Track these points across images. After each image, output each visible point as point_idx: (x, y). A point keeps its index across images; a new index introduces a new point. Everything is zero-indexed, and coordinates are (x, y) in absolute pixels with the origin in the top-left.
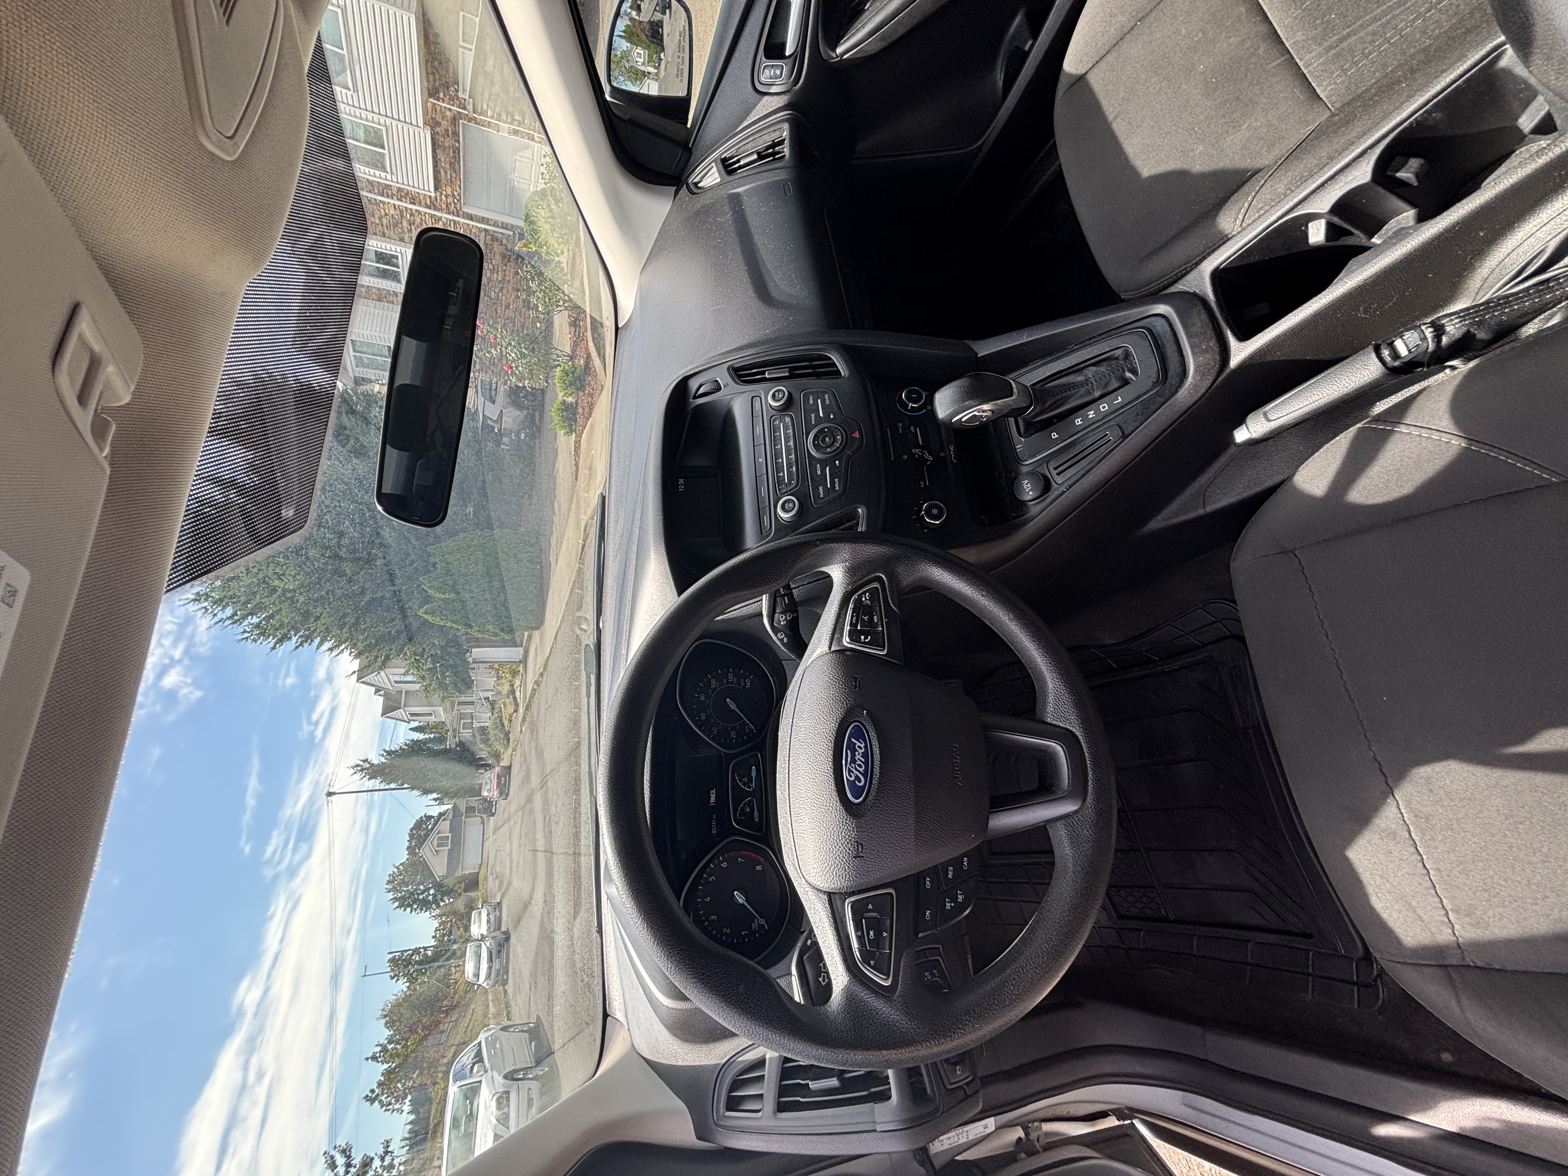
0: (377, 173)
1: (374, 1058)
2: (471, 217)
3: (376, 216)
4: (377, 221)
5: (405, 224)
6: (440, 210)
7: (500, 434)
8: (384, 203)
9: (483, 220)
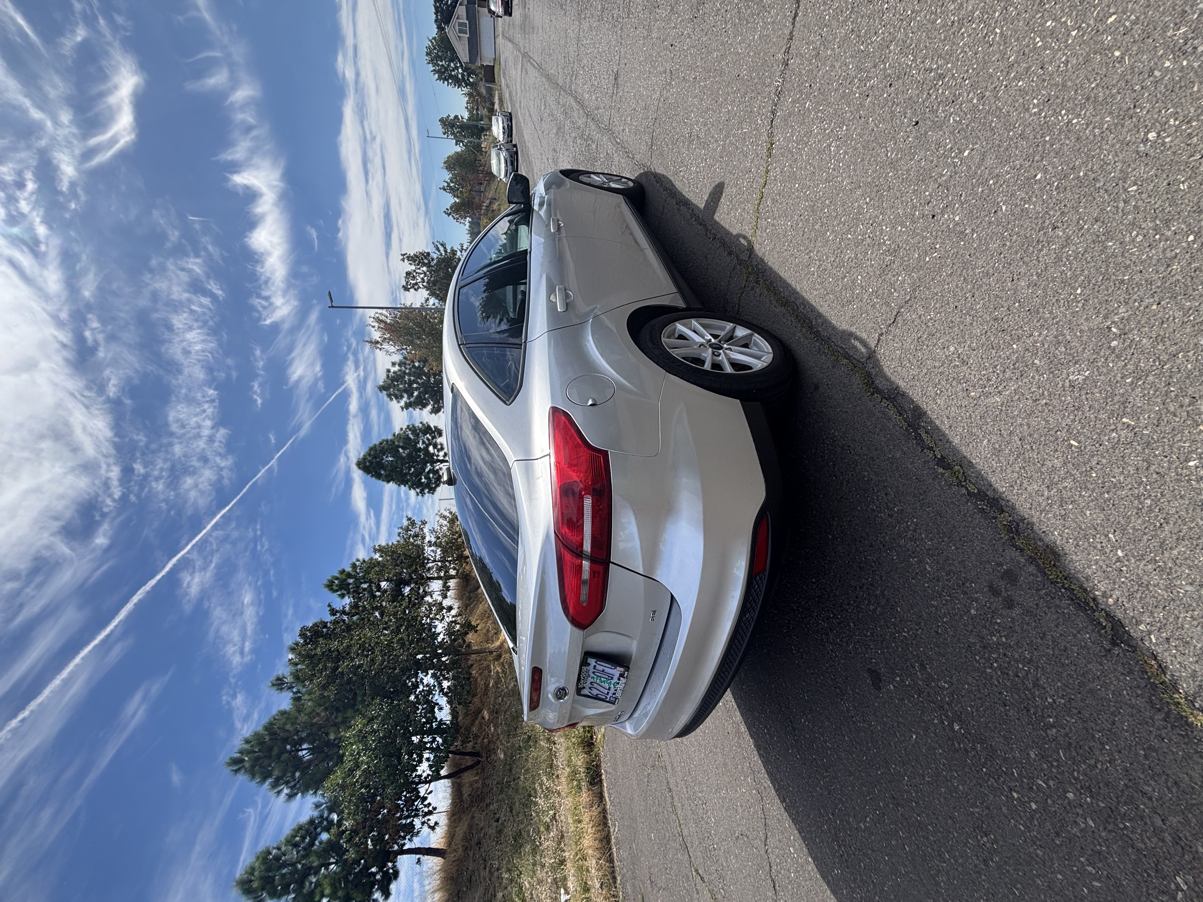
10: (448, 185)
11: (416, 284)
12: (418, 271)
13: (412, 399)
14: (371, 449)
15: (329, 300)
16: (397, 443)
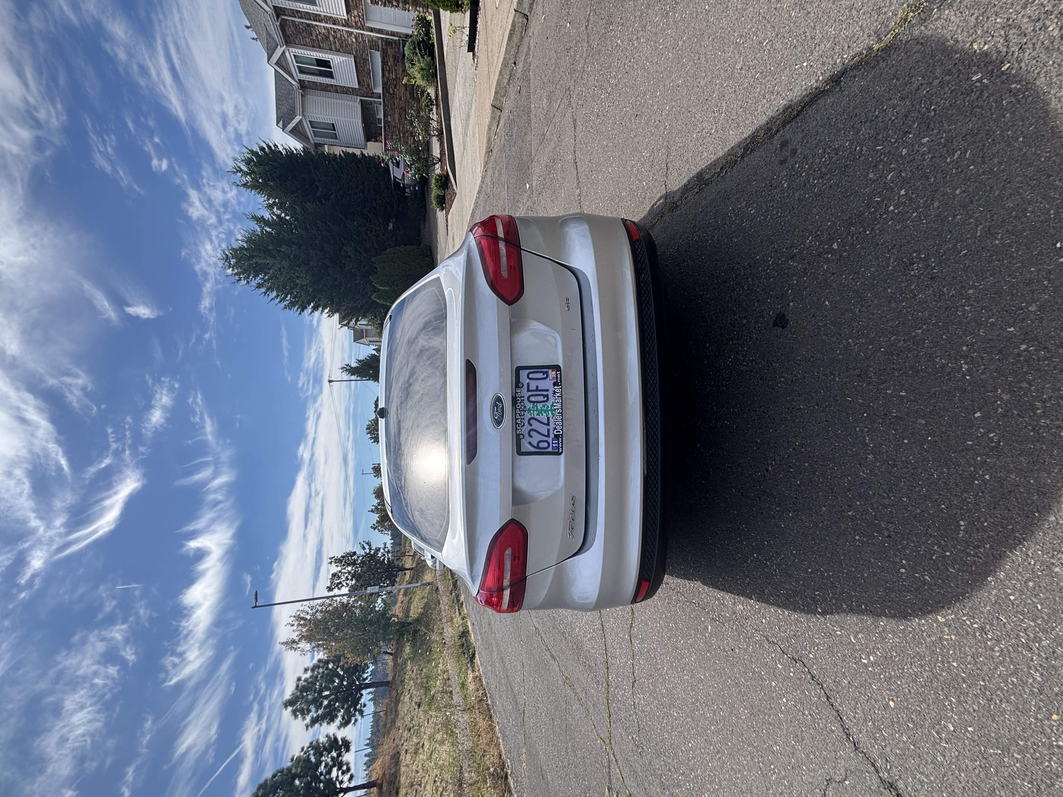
0: (312, 7)
1: (372, 511)
2: (371, 30)
3: (314, 35)
4: (315, 38)
5: (331, 38)
6: (351, 27)
7: (404, 188)
8: (318, 26)
9: (380, 31)
10: (376, 508)
11: (340, 583)
12: (344, 571)
13: (320, 712)
14: (260, 787)
15: (254, 600)
16: (294, 771)
